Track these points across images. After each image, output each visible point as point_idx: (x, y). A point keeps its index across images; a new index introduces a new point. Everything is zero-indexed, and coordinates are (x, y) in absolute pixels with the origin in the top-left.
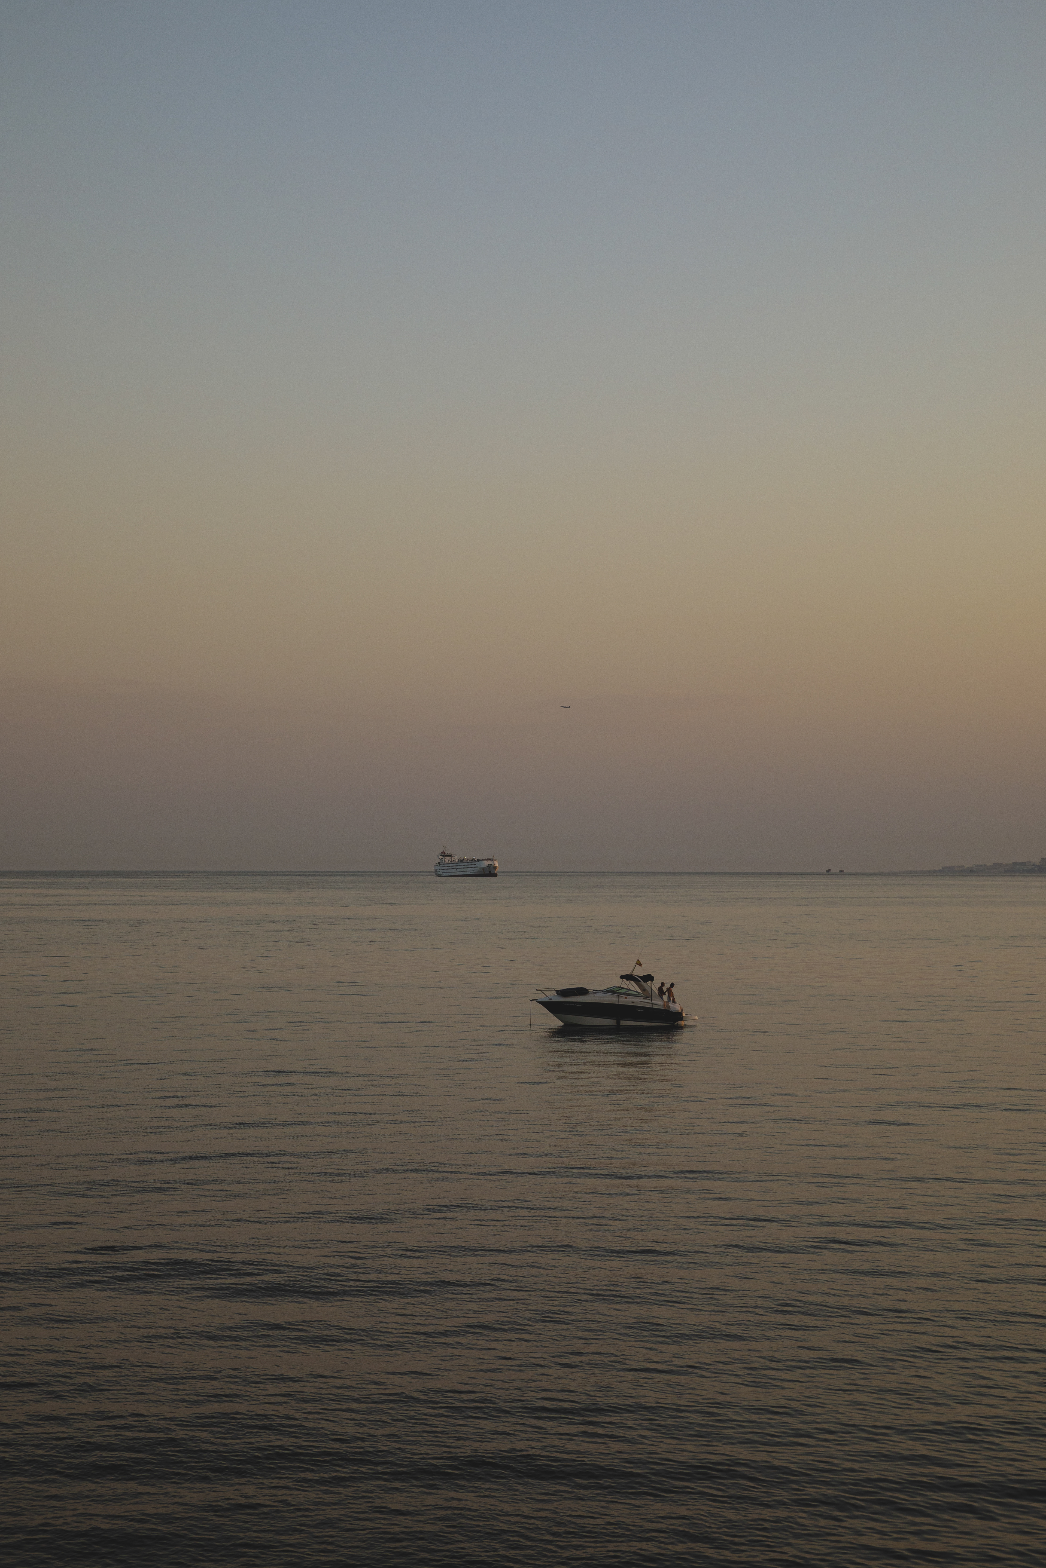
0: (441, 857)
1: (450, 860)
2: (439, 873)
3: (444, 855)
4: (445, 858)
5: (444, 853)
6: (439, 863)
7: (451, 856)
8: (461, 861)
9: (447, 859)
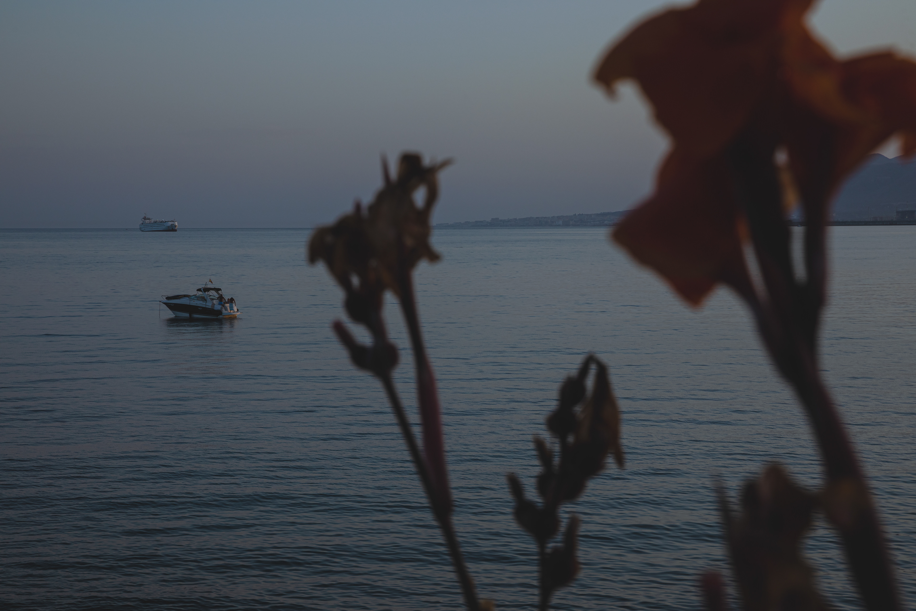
0: (143, 220)
1: (149, 222)
2: (142, 229)
3: (145, 218)
4: (146, 220)
6: (142, 223)
7: (149, 219)
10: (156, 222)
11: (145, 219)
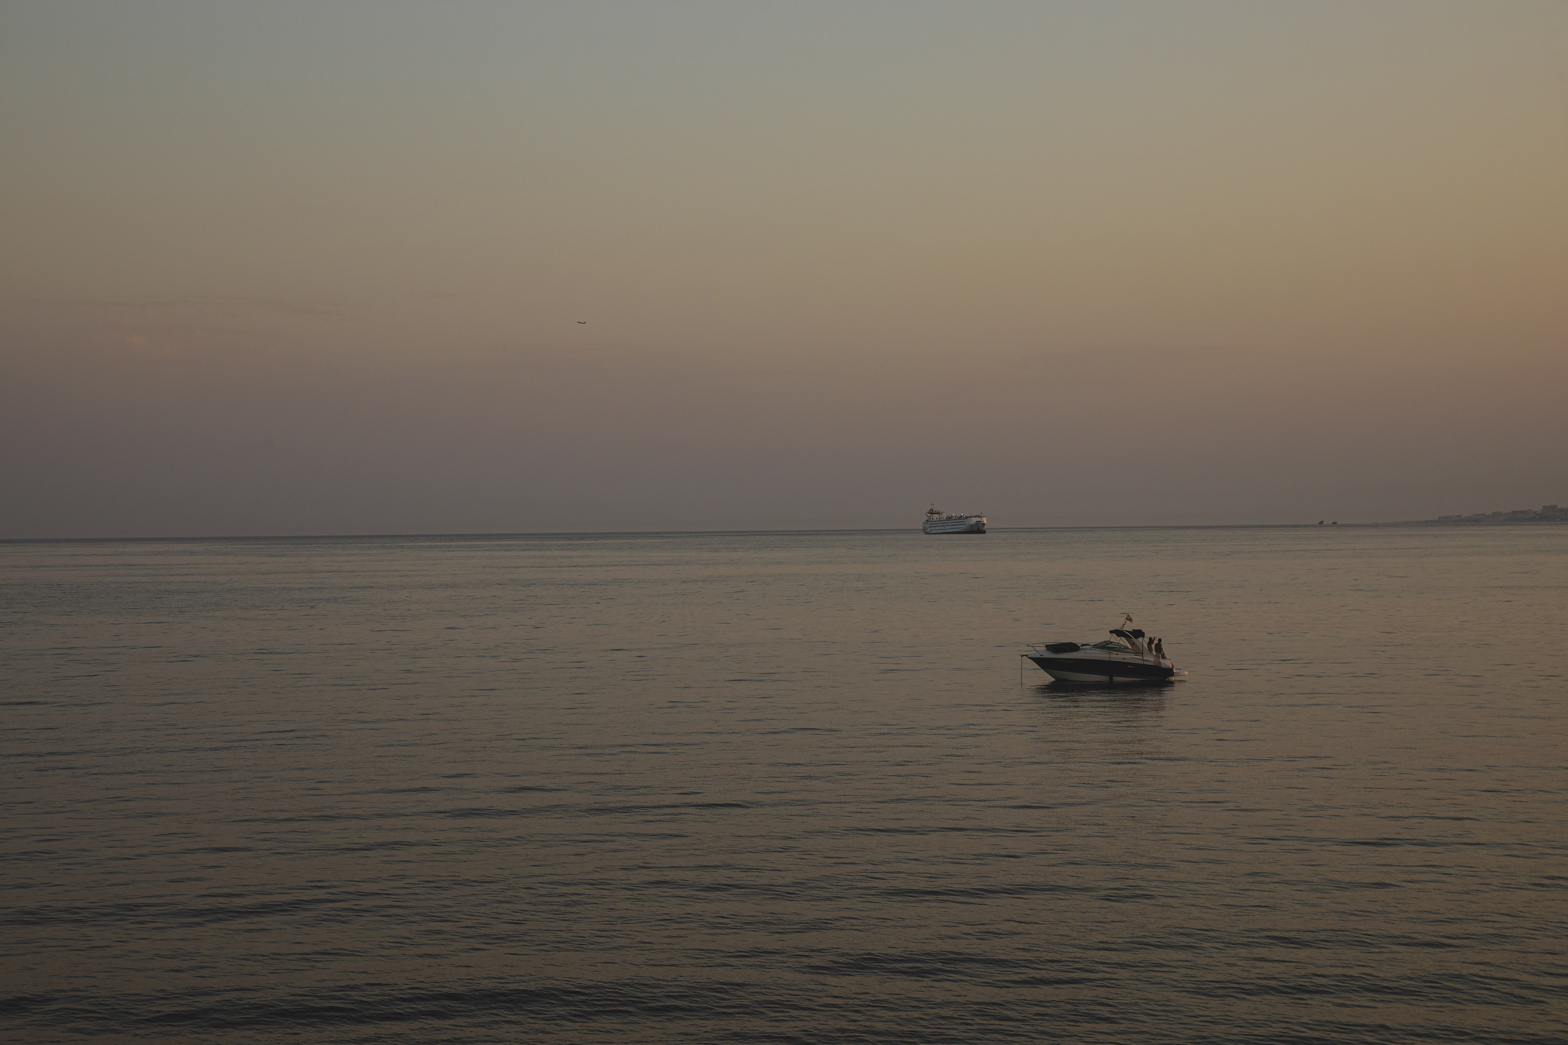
0: (929, 515)
1: (939, 518)
2: (927, 531)
3: (931, 512)
4: (933, 515)
5: (932, 510)
6: (927, 521)
7: (939, 513)
8: (949, 518)
9: (936, 516)
10: (950, 518)
11: (931, 514)
